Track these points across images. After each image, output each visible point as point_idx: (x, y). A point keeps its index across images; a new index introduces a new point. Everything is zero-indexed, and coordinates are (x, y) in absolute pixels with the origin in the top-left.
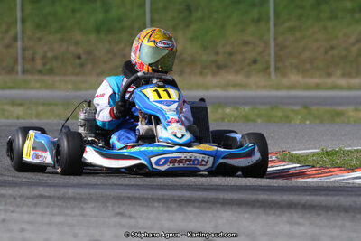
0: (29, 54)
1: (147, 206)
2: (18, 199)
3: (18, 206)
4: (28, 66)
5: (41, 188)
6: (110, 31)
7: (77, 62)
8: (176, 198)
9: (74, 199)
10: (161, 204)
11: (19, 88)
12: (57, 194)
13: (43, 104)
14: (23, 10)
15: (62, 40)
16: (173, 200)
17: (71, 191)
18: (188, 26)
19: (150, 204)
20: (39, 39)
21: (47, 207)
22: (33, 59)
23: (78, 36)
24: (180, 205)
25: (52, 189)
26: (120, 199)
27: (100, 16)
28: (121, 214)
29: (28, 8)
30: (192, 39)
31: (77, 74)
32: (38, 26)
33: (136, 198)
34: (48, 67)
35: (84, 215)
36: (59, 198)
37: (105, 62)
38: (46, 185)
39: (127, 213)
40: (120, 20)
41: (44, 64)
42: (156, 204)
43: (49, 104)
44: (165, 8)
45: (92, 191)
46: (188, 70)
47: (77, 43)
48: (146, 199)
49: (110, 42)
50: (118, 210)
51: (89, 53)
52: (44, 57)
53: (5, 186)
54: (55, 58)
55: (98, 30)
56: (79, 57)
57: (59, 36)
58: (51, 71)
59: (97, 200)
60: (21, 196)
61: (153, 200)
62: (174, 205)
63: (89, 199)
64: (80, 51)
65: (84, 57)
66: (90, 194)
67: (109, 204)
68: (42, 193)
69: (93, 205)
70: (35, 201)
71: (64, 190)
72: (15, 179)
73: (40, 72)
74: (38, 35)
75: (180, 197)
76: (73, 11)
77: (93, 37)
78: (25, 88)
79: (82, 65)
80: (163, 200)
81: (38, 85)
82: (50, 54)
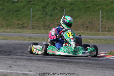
0: (104, 26)
4: (104, 30)
11: (96, 35)
13: (99, 40)
20: (107, 22)
22: (105, 28)
29: (105, 14)
32: (107, 19)
34: (109, 30)
41: (108, 29)
43: (101, 40)
52: (108, 27)
57: (112, 22)
58: (110, 31)
73: (107, 31)
78: (98, 35)
81: (101, 35)
82: (110, 27)
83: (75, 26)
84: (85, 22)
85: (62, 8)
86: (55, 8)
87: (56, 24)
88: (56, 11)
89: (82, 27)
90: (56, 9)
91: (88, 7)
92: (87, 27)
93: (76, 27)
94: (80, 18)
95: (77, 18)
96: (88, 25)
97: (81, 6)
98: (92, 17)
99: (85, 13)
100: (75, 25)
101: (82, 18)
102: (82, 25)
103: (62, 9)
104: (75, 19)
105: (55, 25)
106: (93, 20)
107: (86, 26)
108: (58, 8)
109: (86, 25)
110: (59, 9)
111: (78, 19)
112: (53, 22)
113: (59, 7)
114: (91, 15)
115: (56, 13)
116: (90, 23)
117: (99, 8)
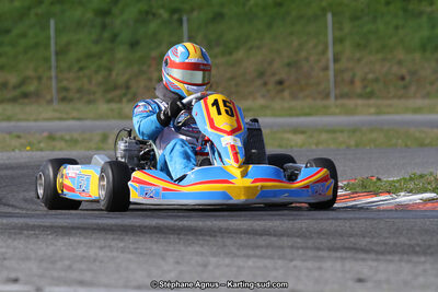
0: (347, 76)
4: (346, 89)
7: (401, 83)
11: (316, 114)
15: (384, 60)
20: (359, 60)
22: (352, 82)
27: (425, 33)
31: (400, 98)
32: (358, 45)
34: (368, 90)
41: (365, 87)
47: (400, 63)
51: (413, 73)
52: (364, 79)
54: (376, 80)
55: (423, 48)
57: (380, 56)
58: (371, 95)
64: (404, 71)
65: (408, 78)
73: (360, 96)
74: (358, 55)
76: (397, 28)
77: (418, 56)
79: (405, 87)
81: (338, 111)
82: (371, 76)
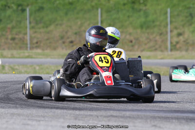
1: (169, 122)
2: (99, 117)
3: (100, 121)
5: (112, 112)
6: (148, 27)
8: (185, 118)
9: (130, 117)
10: (177, 121)
12: (120, 115)
14: (101, 16)
16: (183, 118)
17: (128, 114)
18: (191, 25)
19: (171, 121)
21: (115, 122)
23: (131, 30)
24: (187, 121)
25: (118, 112)
26: (154, 118)
28: (155, 126)
29: (105, 15)
30: (193, 32)
33: (163, 117)
35: (135, 126)
36: (122, 117)
37: (146, 44)
38: (114, 110)
39: (158, 125)
40: (153, 22)
42: (174, 121)
44: (178, 15)
45: (139, 113)
46: (190, 48)
48: (169, 118)
49: (148, 33)
50: (153, 124)
53: (93, 110)
56: (131, 42)
59: (142, 118)
60: (101, 116)
61: (172, 118)
62: (184, 121)
63: (138, 117)
66: (138, 115)
67: (149, 121)
68: (113, 114)
69: (140, 121)
70: (109, 119)
71: (124, 113)
72: (97, 107)
75: (186, 117)
80: (177, 118)
83: (48, 41)
84: (66, 32)
85: (19, 5)
86: (6, 6)
87: (10, 37)
88: (9, 12)
89: (60, 42)
90: (7, 8)
91: (71, 4)
92: (72, 42)
93: (50, 43)
94: (57, 25)
95: (50, 25)
96: (73, 39)
97: (58, 2)
98: (79, 23)
99: (66, 14)
100: (48, 39)
101: (61, 25)
102: (62, 38)
103: (20, 8)
104: (47, 27)
105: (7, 39)
106: (83, 28)
107: (70, 40)
108: (13, 5)
109: (68, 38)
110: (15, 7)
111: (52, 27)
112: (4, 33)
113: (13, 3)
114: (77, 18)
115: (9, 16)
116: (76, 34)
117: (93, 4)
